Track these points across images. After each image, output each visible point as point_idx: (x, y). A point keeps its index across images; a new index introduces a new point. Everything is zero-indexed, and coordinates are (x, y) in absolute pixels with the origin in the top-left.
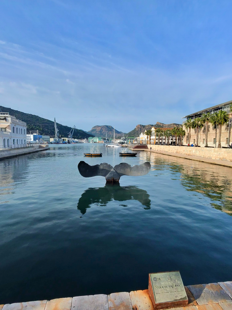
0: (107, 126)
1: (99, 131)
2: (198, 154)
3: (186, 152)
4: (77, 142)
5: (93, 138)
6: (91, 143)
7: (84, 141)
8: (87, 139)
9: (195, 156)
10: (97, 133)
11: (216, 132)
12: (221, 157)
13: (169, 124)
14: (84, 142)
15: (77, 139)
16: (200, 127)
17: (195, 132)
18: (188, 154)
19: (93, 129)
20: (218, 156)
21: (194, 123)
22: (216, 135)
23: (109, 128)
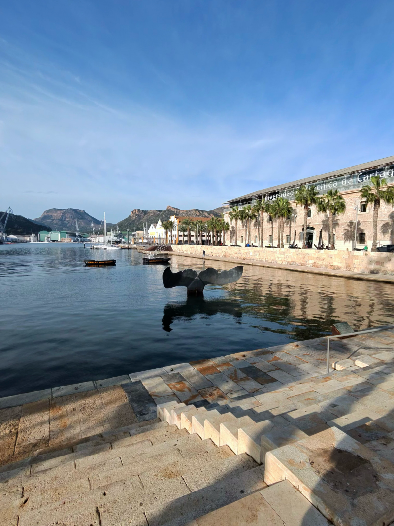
0: (75, 210)
1: (59, 220)
2: (257, 257)
3: (240, 256)
4: (14, 241)
5: (50, 233)
6: (46, 242)
7: (31, 238)
8: (37, 235)
9: (253, 259)
10: (55, 222)
11: (272, 226)
12: (289, 260)
13: (188, 209)
14: (30, 241)
15: (14, 234)
16: (251, 219)
17: (243, 226)
18: (242, 258)
19: (45, 214)
20: (285, 259)
21: (242, 212)
22: (272, 230)
23: (80, 215)
